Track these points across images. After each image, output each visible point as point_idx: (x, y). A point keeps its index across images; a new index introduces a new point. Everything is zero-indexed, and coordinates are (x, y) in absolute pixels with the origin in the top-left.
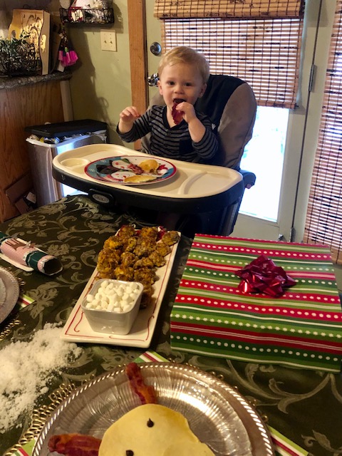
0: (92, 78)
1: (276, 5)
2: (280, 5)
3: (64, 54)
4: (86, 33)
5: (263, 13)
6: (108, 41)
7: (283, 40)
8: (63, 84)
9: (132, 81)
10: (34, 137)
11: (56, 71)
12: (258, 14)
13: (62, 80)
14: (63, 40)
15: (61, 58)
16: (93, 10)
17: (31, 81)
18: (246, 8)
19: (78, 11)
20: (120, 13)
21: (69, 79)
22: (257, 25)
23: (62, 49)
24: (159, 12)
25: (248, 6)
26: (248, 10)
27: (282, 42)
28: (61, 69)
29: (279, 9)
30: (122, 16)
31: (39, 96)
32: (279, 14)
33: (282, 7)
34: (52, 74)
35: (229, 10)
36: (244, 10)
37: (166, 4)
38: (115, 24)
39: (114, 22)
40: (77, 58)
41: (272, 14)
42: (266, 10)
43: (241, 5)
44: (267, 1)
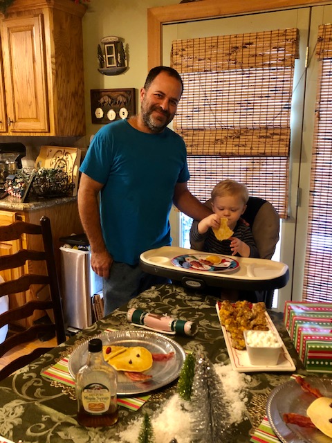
1: (270, 148)
2: (273, 148)
5: (261, 153)
10: (68, 246)
12: (256, 154)
17: (64, 201)
22: (254, 161)
25: (249, 148)
26: (250, 151)
27: (274, 172)
29: (273, 151)
32: (273, 154)
35: (234, 151)
36: (246, 151)
41: (267, 154)
42: (263, 151)
43: (244, 148)
44: (263, 146)
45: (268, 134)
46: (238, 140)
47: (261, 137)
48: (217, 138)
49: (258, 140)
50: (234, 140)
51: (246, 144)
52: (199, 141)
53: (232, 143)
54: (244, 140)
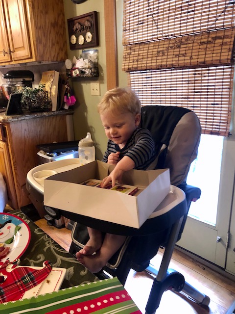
0: (85, 113)
1: (211, 55)
2: (214, 55)
3: (68, 99)
4: (82, 84)
5: (201, 63)
6: (95, 89)
7: (218, 82)
8: (68, 118)
10: (42, 151)
11: (63, 109)
12: (197, 64)
13: (67, 114)
14: (67, 89)
15: (65, 101)
16: (85, 68)
17: (44, 115)
18: (187, 60)
19: (76, 70)
20: (102, 70)
21: (72, 114)
22: (196, 72)
24: (126, 67)
25: (189, 58)
27: (216, 84)
28: (66, 107)
29: (214, 58)
30: (104, 72)
31: (50, 125)
32: (214, 63)
33: (216, 56)
34: (59, 110)
35: (174, 62)
37: (130, 61)
38: (99, 78)
39: (98, 76)
40: (75, 100)
41: (207, 63)
42: (203, 60)
43: (183, 58)
44: (204, 53)
45: (210, 39)
46: (178, 50)
47: (202, 43)
48: (159, 50)
49: (198, 47)
50: (175, 50)
51: (185, 53)
52: (144, 54)
53: (172, 53)
54: (185, 49)
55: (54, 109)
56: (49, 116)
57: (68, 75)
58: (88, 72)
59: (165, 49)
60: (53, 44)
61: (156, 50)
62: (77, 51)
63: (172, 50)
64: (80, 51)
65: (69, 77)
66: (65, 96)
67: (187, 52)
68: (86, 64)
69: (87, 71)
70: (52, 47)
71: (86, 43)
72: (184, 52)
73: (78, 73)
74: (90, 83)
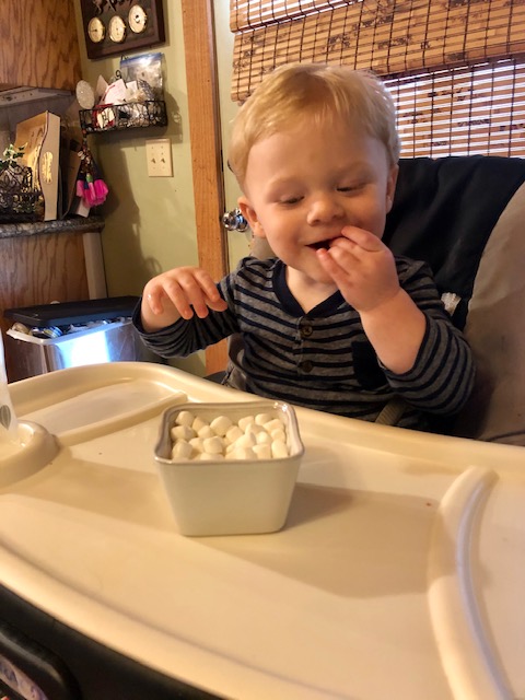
0: (134, 227)
1: (483, 34)
2: (491, 33)
3: (86, 187)
4: (124, 149)
5: (453, 56)
6: (158, 160)
8: (88, 239)
9: (198, 226)
10: (20, 326)
11: (73, 216)
12: (441, 59)
13: (85, 231)
14: (84, 162)
15: (80, 193)
16: (131, 104)
17: (23, 231)
18: (414, 52)
19: (106, 110)
20: (176, 109)
21: (99, 230)
22: (437, 90)
23: (82, 177)
24: (241, 90)
25: (418, 47)
26: (419, 56)
27: (494, 116)
28: (83, 211)
29: (490, 42)
30: (181, 113)
31: (41, 258)
32: (491, 52)
33: (496, 36)
34: (65, 219)
35: (376, 62)
36: (410, 57)
37: (253, 73)
38: (169, 128)
39: (166, 124)
40: (107, 191)
41: (472, 56)
42: (459, 48)
43: (402, 49)
44: (462, 29)
46: (388, 28)
47: (454, 3)
48: (333, 33)
49: (444, 15)
50: (378, 30)
51: (409, 36)
52: (290, 51)
53: (370, 40)
54: (406, 23)
55: (51, 214)
56: (36, 234)
57: (84, 125)
58: (138, 113)
59: (347, 29)
60: (41, 43)
61: (326, 35)
62: (107, 61)
63: (371, 32)
64: (116, 61)
65: (88, 133)
66: (79, 182)
67: (411, 31)
68: (132, 94)
69: (136, 111)
70: (38, 50)
71: (130, 36)
72: (404, 32)
73: (112, 117)
74: (144, 144)
